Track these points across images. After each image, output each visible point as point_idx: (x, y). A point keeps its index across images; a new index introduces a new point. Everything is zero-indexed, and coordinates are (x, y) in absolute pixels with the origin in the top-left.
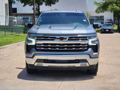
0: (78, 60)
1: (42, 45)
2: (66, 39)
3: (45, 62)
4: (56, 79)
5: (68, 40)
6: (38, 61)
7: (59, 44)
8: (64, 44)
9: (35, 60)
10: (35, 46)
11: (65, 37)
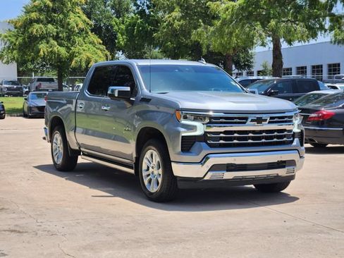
0: (285, 162)
1: (222, 135)
2: (266, 120)
3: (228, 170)
4: (240, 204)
5: (269, 122)
6: (214, 168)
7: (253, 132)
8: (261, 132)
9: (208, 166)
10: (204, 138)
11: (264, 116)
